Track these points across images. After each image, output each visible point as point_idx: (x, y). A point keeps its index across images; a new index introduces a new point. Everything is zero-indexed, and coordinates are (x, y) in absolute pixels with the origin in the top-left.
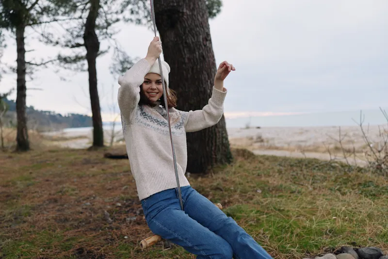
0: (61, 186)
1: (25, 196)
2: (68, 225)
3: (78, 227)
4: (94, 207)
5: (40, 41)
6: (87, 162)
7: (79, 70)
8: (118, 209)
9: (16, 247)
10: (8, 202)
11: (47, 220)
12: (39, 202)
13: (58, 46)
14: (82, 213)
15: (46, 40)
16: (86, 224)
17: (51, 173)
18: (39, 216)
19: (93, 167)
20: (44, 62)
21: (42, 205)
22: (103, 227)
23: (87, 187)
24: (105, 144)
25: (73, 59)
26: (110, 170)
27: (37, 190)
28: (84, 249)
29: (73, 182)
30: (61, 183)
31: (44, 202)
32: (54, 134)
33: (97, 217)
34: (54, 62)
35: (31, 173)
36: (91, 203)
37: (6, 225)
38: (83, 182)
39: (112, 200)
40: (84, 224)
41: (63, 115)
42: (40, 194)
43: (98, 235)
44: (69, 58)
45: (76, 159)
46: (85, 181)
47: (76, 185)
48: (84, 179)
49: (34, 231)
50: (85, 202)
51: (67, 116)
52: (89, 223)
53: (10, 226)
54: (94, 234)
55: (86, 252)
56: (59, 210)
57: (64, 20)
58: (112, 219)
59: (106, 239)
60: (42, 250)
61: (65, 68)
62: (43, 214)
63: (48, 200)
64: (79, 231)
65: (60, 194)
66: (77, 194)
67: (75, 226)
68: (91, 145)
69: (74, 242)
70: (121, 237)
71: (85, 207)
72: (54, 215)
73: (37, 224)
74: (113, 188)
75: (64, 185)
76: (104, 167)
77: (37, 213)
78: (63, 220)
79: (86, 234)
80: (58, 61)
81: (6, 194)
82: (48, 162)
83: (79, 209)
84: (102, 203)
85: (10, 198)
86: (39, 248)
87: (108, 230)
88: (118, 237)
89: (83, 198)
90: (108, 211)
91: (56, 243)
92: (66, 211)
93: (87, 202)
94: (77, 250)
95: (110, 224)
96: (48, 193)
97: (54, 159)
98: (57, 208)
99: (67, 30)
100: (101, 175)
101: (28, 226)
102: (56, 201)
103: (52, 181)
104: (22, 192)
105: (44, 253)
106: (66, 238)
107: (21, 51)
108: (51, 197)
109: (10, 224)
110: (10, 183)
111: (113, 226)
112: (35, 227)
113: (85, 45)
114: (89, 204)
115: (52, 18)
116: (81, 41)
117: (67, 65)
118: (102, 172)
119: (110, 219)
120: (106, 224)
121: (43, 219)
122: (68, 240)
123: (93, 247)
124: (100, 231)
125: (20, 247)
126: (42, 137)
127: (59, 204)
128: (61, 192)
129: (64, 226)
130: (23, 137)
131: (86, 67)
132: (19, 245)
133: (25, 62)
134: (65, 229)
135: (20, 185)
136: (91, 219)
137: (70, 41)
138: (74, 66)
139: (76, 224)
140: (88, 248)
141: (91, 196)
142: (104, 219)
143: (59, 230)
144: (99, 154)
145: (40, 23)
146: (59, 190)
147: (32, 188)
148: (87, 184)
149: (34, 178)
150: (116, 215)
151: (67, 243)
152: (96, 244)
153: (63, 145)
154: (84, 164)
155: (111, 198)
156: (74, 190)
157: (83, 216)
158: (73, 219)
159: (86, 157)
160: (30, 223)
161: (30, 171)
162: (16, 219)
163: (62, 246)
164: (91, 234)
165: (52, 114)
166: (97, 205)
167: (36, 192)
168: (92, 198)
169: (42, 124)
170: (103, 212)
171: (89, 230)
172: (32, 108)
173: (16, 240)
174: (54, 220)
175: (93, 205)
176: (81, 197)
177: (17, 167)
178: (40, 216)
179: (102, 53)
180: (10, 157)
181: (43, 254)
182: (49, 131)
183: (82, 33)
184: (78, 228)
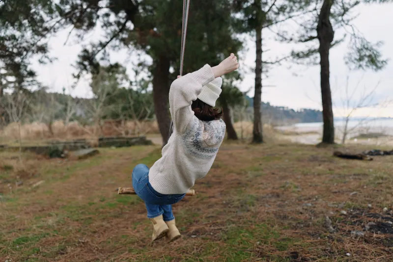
0: (285, 181)
1: (253, 186)
2: (286, 223)
3: (295, 228)
4: (315, 209)
5: (276, 40)
6: (314, 159)
7: (312, 64)
8: (342, 217)
9: (238, 233)
10: (239, 189)
11: (268, 213)
12: (263, 193)
13: (292, 42)
14: (301, 213)
15: (281, 38)
16: (304, 226)
17: (277, 166)
18: (261, 207)
19: (320, 165)
20: (278, 60)
21: (265, 197)
22: (322, 235)
23: (310, 186)
24: (336, 141)
25: (305, 53)
26: (337, 171)
27: (264, 181)
28: (299, 255)
29: (297, 179)
30: (285, 177)
31: (268, 194)
32: (286, 128)
33: (318, 222)
34: (288, 59)
35: (260, 164)
36: (312, 204)
37: (233, 210)
38: (307, 180)
39: (337, 206)
40: (302, 226)
41: (296, 110)
42: (265, 186)
43: (316, 242)
44: (302, 52)
45: (303, 154)
46: (309, 179)
47: (299, 182)
48: (308, 177)
49: (255, 222)
50: (306, 202)
51: (299, 111)
52: (308, 226)
53: (237, 212)
54: (312, 240)
55: (300, 258)
56: (279, 206)
57: (298, 15)
58: (334, 227)
59: (325, 250)
60: (258, 243)
61: (298, 63)
62: (265, 206)
63: (271, 193)
64: (297, 233)
65: (283, 189)
66: (299, 191)
67: (293, 226)
68: (320, 141)
69: (289, 244)
70: (343, 252)
71: (305, 207)
72: (275, 210)
73: (258, 216)
74: (339, 192)
75: (288, 181)
76: (332, 166)
77: (260, 205)
78: (282, 217)
79: (303, 238)
80: (291, 58)
81: (238, 182)
82: (277, 156)
83: (299, 208)
84: (324, 207)
85: (240, 185)
86: (257, 240)
87: (327, 239)
88: (338, 252)
89: (304, 197)
90: (330, 218)
91: (272, 240)
92: (287, 208)
93: (309, 202)
94: (292, 253)
95: (331, 233)
96: (272, 186)
97: (283, 153)
98: (278, 203)
99: (301, 25)
100: (327, 175)
101: (250, 215)
102: (278, 196)
103: (277, 175)
104: (251, 181)
105: (260, 246)
106: (282, 237)
107: (259, 52)
108: (274, 191)
109: (237, 210)
110: (243, 172)
111: (334, 237)
112: (256, 218)
113: (318, 37)
114: (310, 205)
115: (287, 15)
116: (315, 34)
117: (300, 61)
118: (328, 171)
119: (331, 227)
120: (326, 232)
121: (264, 211)
122: (284, 240)
123: (308, 255)
124: (319, 238)
125: (241, 235)
126: (276, 131)
127: (280, 199)
128: (283, 187)
129: (282, 223)
130: (258, 130)
131: (319, 60)
132: (241, 233)
133: (262, 62)
134: (283, 227)
135: (250, 175)
136: (311, 223)
137: (303, 36)
138: (307, 60)
139: (294, 225)
140: (304, 255)
141: (313, 196)
142: (325, 226)
143: (276, 226)
144: (329, 152)
145: (276, 22)
146: (282, 185)
147: (259, 180)
148: (311, 182)
149: (262, 170)
150: (338, 224)
151: (283, 243)
152: (312, 252)
153: (293, 139)
154: (311, 161)
155: (335, 202)
156: (296, 187)
157: (302, 217)
158: (292, 218)
159: (314, 153)
160: (253, 212)
161: (261, 163)
162: (242, 206)
163: (277, 244)
164: (308, 239)
165: (285, 109)
166: (319, 209)
167: (262, 184)
168: (314, 199)
169: (276, 118)
170: (325, 217)
171: (307, 234)
172: (268, 104)
173: (239, 226)
174: (274, 215)
175: (314, 207)
176: (303, 196)
177: (250, 158)
178: (262, 209)
179: (337, 42)
180: (247, 148)
181: (259, 248)
182: (282, 125)
183: (316, 24)
184: (296, 230)
